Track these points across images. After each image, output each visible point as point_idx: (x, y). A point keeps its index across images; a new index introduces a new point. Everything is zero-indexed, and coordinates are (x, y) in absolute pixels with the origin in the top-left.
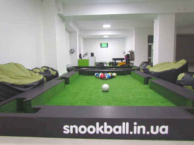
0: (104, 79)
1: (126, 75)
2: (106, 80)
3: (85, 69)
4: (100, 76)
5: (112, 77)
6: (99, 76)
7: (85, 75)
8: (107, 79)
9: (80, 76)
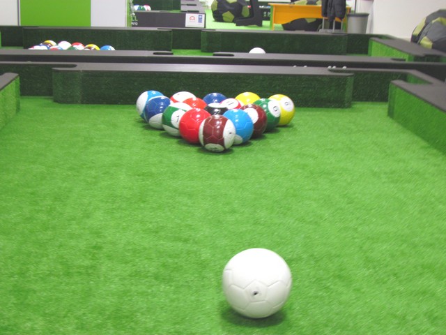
0: (210, 146)
1: (349, 106)
2: (226, 151)
3: (65, 45)
4: (176, 118)
5: (266, 127)
6: (166, 120)
7: (64, 99)
8: (235, 145)
9: (30, 104)
